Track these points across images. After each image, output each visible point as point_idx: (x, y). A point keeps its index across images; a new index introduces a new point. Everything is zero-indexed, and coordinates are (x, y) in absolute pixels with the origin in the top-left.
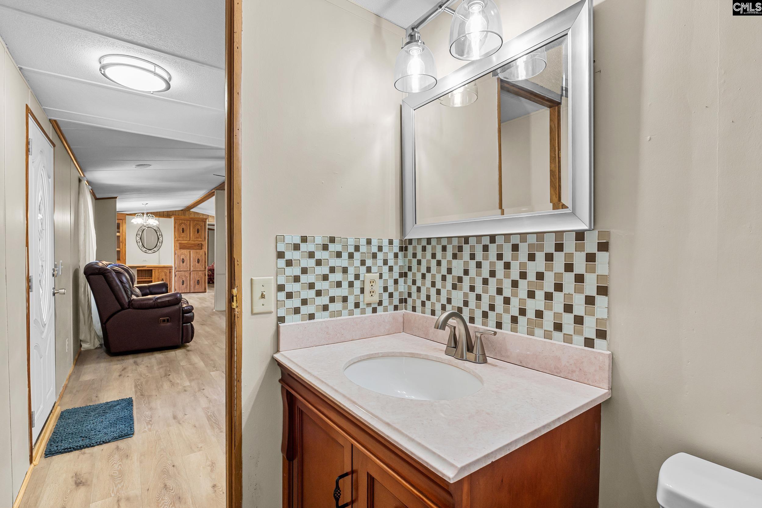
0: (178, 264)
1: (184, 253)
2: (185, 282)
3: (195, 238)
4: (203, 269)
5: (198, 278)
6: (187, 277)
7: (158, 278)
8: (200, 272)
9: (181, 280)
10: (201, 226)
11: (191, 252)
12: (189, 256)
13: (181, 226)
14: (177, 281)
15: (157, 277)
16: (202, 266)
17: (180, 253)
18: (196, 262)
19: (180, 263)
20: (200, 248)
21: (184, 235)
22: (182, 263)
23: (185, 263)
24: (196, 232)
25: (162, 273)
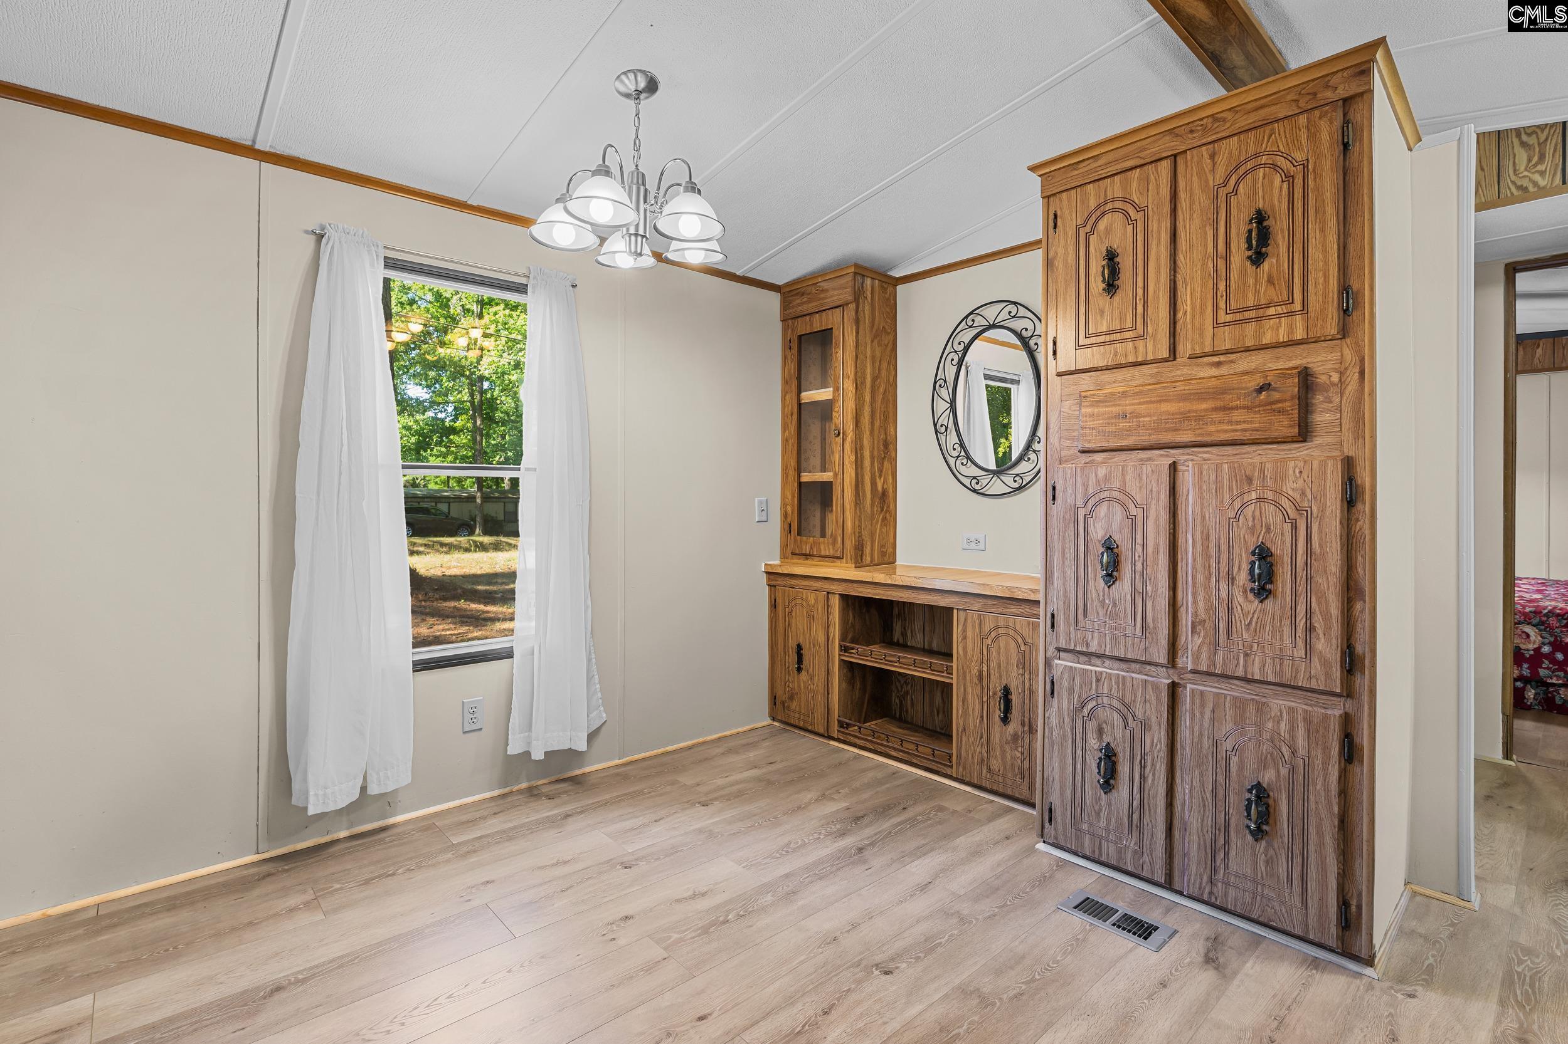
0: (1071, 585)
1: (1117, 484)
2: (1123, 770)
3: (1223, 317)
4: (1317, 667)
5: (1263, 764)
6: (1145, 726)
7: (980, 677)
8: (1279, 703)
9: (1093, 742)
10: (1289, 178)
11: (1187, 478)
12: (1164, 517)
13: (1093, 239)
14: (1063, 737)
15: (975, 672)
16: (1310, 629)
17: (1086, 486)
18: (1231, 579)
19: (1081, 584)
20: (1285, 426)
21: (1122, 320)
22: (1102, 583)
23: (1123, 588)
24: (1239, 253)
25: (1002, 641)
